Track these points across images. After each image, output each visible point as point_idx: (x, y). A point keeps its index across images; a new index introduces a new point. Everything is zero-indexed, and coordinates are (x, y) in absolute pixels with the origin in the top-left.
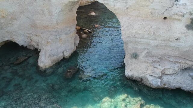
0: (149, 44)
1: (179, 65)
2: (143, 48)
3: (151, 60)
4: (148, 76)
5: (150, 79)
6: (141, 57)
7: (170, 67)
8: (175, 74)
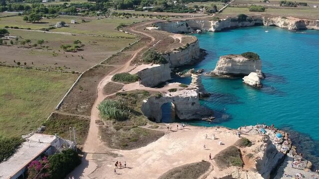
0: (184, 110)
1: (191, 114)
3: (186, 114)
8: (191, 116)
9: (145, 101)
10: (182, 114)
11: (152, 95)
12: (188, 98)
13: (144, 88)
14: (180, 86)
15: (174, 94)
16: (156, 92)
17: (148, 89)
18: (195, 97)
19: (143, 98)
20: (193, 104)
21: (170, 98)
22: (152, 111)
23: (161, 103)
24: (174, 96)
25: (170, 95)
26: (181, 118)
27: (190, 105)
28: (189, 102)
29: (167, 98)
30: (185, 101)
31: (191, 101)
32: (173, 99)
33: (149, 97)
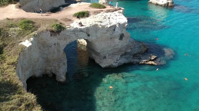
0: (108, 51)
1: (119, 55)
2: (106, 53)
3: (110, 57)
4: (113, 63)
5: (114, 64)
6: (107, 57)
7: (118, 57)
8: (120, 59)
9: (27, 43)
10: (105, 57)
11: (43, 28)
12: (113, 28)
13: (23, 14)
14: (91, 6)
15: (87, 22)
16: (50, 21)
17: (33, 16)
18: (124, 24)
19: (21, 35)
20: (121, 37)
21: (81, 30)
22: (47, 61)
23: (64, 44)
24: (88, 25)
25: (80, 24)
26: (103, 65)
27: (117, 40)
28: (115, 34)
29: (75, 31)
30: (108, 34)
31: (118, 32)
32: (87, 32)
33: (35, 33)
